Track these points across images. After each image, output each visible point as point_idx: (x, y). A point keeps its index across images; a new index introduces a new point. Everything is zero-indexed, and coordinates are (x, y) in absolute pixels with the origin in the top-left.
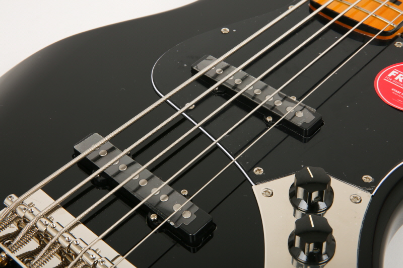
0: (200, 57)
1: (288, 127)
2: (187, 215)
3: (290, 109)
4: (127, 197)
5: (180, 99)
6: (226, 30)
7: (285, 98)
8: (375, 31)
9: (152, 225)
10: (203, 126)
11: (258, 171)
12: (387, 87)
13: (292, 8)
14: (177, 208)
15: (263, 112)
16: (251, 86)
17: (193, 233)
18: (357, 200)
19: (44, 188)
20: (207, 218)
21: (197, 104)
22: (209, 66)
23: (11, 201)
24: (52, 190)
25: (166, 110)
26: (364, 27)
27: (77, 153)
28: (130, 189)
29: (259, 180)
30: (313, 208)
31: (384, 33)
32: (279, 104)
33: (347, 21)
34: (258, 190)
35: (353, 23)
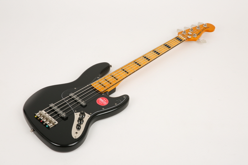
0: (70, 93)
1: (81, 105)
2: (64, 116)
3: (82, 103)
4: (56, 113)
5: (66, 99)
6: (75, 88)
7: (82, 101)
8: (99, 91)
9: (59, 116)
10: (69, 104)
11: (76, 111)
12: (98, 101)
13: (88, 86)
14: (63, 115)
15: (78, 103)
16: (77, 99)
17: (65, 118)
18: (88, 116)
19: (44, 110)
20: (67, 116)
21: (68, 100)
22: (71, 95)
23: (40, 112)
24: (45, 111)
25: (63, 101)
26: (98, 91)
27: (49, 106)
28: (57, 112)
29: (75, 112)
30: (82, 116)
31: (101, 92)
32: (81, 102)
33: (95, 89)
34: (75, 114)
35: (96, 90)
